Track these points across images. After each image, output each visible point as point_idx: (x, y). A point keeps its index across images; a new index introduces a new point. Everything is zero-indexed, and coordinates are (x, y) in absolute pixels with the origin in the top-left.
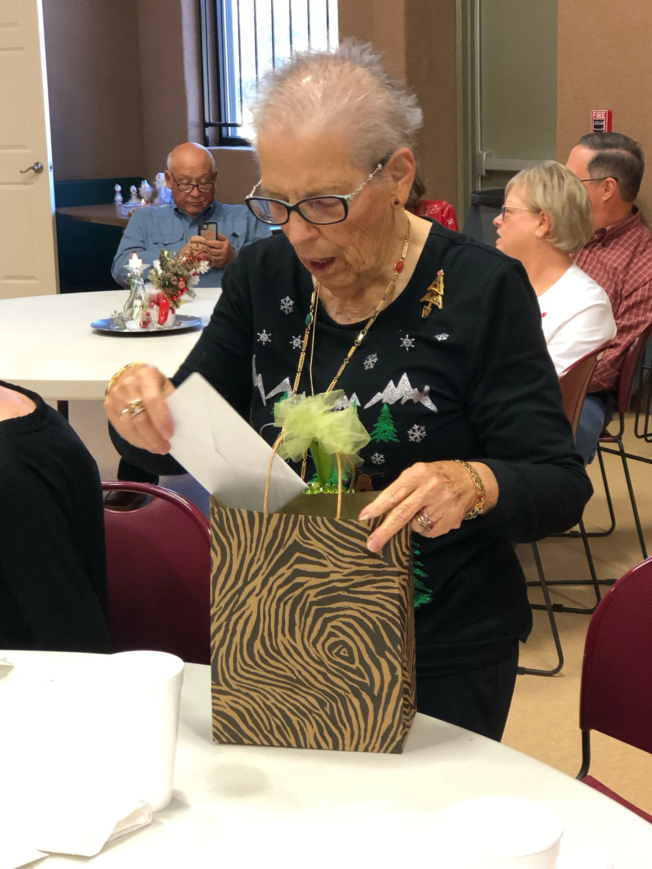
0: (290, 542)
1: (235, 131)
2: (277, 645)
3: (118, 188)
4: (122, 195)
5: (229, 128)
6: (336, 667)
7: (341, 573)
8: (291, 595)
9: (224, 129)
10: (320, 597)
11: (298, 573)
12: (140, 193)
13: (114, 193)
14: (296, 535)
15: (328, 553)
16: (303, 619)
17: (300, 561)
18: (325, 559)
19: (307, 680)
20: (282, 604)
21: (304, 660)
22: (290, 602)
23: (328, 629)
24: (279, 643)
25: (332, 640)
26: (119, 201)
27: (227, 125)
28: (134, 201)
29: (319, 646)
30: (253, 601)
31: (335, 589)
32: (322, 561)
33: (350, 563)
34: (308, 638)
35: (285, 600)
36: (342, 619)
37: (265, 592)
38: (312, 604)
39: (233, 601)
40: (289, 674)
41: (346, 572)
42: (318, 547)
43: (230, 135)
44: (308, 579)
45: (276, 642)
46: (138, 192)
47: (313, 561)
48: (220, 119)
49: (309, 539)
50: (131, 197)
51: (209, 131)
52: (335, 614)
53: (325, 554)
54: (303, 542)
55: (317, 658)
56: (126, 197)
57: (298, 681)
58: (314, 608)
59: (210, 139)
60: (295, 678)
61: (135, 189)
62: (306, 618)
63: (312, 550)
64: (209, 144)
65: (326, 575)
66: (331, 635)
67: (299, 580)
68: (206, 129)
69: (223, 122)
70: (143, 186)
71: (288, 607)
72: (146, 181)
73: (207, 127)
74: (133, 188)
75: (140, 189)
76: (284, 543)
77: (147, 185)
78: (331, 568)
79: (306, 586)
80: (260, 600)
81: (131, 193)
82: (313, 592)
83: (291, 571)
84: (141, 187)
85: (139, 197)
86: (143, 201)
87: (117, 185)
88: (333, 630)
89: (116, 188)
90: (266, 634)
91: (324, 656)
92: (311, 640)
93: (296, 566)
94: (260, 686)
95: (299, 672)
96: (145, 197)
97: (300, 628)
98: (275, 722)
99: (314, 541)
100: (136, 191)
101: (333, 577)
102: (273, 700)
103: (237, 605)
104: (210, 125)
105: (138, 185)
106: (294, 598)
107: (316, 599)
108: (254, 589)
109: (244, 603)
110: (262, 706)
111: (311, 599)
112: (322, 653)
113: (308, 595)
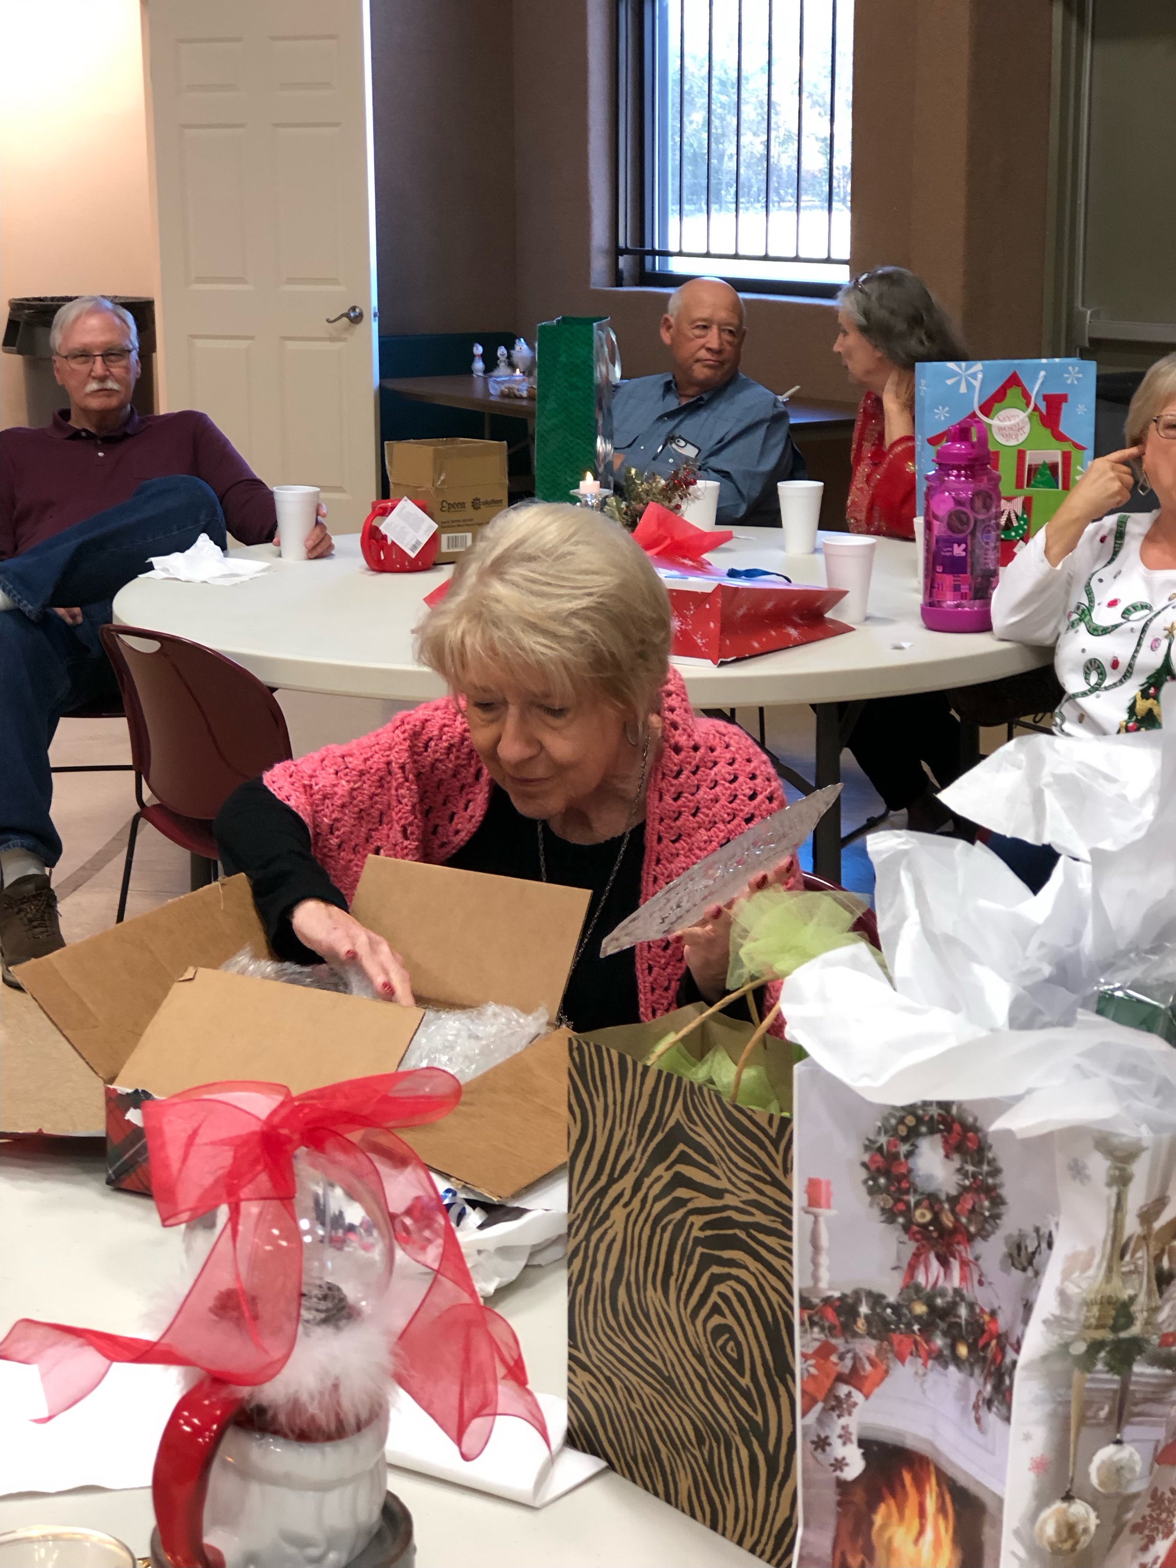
0: (671, 1123)
1: (666, 264)
2: (647, 1305)
3: (478, 350)
4: (484, 361)
5: (657, 257)
6: (719, 1372)
7: (738, 1196)
8: (670, 1217)
9: (648, 259)
10: (709, 1233)
11: (679, 1180)
12: (512, 359)
13: (472, 357)
14: (678, 1114)
15: (720, 1155)
16: (684, 1267)
17: (683, 1158)
18: (716, 1164)
19: (681, 1384)
20: (659, 1230)
21: (679, 1345)
22: (670, 1228)
23: (714, 1298)
24: (649, 1300)
25: (716, 1320)
26: (480, 371)
27: (654, 253)
28: (502, 370)
29: (699, 1322)
30: (619, 1213)
31: (729, 1223)
32: (712, 1167)
33: (746, 1183)
34: (686, 1308)
35: (663, 1223)
36: (732, 1283)
37: (636, 1204)
38: (698, 1241)
39: (593, 1209)
40: (659, 1363)
41: (745, 1197)
42: (706, 1140)
43: (657, 268)
44: (695, 1194)
45: (645, 1297)
46: (509, 356)
47: (700, 1163)
48: (642, 243)
49: (695, 1124)
50: (498, 365)
51: (623, 262)
52: (726, 1270)
53: (716, 1157)
54: (689, 1127)
55: (695, 1347)
56: (491, 364)
57: (669, 1380)
58: (699, 1250)
59: (626, 275)
60: (667, 1374)
61: (505, 352)
62: (688, 1265)
63: (699, 1144)
64: (624, 283)
65: (717, 1193)
66: (716, 1310)
67: (682, 1193)
68: (620, 258)
69: (648, 247)
70: (517, 348)
71: (667, 1236)
72: (522, 340)
73: (622, 255)
74: (502, 351)
75: (512, 352)
76: (664, 1121)
77: (525, 347)
78: (724, 1184)
79: (690, 1206)
80: (629, 1216)
81: (498, 358)
82: (699, 1220)
83: (671, 1173)
84: (513, 348)
85: (512, 366)
86: (518, 371)
87: (478, 345)
88: (720, 1302)
89: (475, 349)
90: (632, 1278)
91: (705, 1347)
92: (689, 1310)
93: (679, 1168)
94: (624, 1370)
95: (673, 1365)
96: (520, 364)
97: (677, 1280)
98: (642, 1446)
99: (701, 1129)
100: (506, 355)
101: (729, 1200)
102: (639, 1405)
103: (598, 1217)
104: (626, 251)
105: (510, 347)
106: (674, 1222)
107: (702, 1234)
108: (621, 1195)
109: (607, 1215)
110: (626, 1409)
111: (695, 1233)
112: (703, 1339)
113: (692, 1224)
